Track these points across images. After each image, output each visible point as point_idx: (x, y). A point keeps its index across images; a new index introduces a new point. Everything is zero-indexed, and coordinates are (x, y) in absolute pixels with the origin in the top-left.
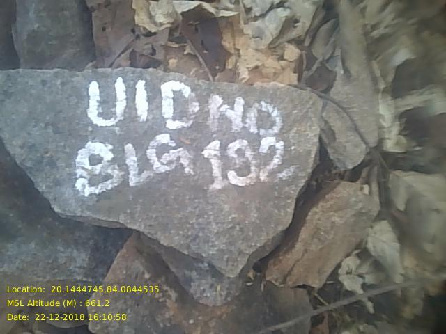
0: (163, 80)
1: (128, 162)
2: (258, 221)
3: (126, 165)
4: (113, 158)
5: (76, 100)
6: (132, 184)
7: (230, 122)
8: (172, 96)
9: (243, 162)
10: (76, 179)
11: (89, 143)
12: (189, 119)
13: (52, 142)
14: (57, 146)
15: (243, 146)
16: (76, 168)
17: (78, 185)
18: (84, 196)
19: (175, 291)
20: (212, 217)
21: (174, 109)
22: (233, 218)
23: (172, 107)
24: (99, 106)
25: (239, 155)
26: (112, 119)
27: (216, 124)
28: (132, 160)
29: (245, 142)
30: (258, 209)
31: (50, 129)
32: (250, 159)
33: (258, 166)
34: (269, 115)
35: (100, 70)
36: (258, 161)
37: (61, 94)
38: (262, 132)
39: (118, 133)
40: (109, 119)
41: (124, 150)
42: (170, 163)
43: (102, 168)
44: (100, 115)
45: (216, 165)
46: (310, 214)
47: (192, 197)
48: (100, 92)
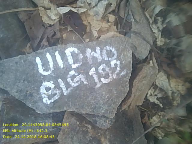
0: (65, 49)
1: (61, 86)
2: (117, 95)
3: (61, 87)
4: (55, 87)
5: (32, 67)
6: (65, 94)
7: (97, 58)
8: (71, 54)
9: (106, 73)
10: (43, 99)
11: (43, 83)
12: (80, 62)
13: (29, 87)
14: (31, 88)
15: (104, 67)
16: (41, 94)
17: (44, 101)
18: (48, 104)
19: (90, 125)
20: (99, 98)
21: (73, 59)
22: (108, 96)
23: (72, 59)
24: (42, 67)
25: (103, 71)
26: (50, 71)
27: (91, 61)
28: (62, 85)
29: (104, 65)
30: (116, 90)
31: (26, 82)
32: (108, 71)
33: (112, 73)
34: (111, 51)
35: (38, 51)
36: (112, 71)
37: (25, 66)
38: (110, 59)
39: (54, 76)
40: (49, 71)
41: (58, 82)
42: (77, 82)
43: (52, 91)
44: (44, 70)
45: (96, 77)
46: (134, 82)
47: (90, 92)
48: (41, 61)
